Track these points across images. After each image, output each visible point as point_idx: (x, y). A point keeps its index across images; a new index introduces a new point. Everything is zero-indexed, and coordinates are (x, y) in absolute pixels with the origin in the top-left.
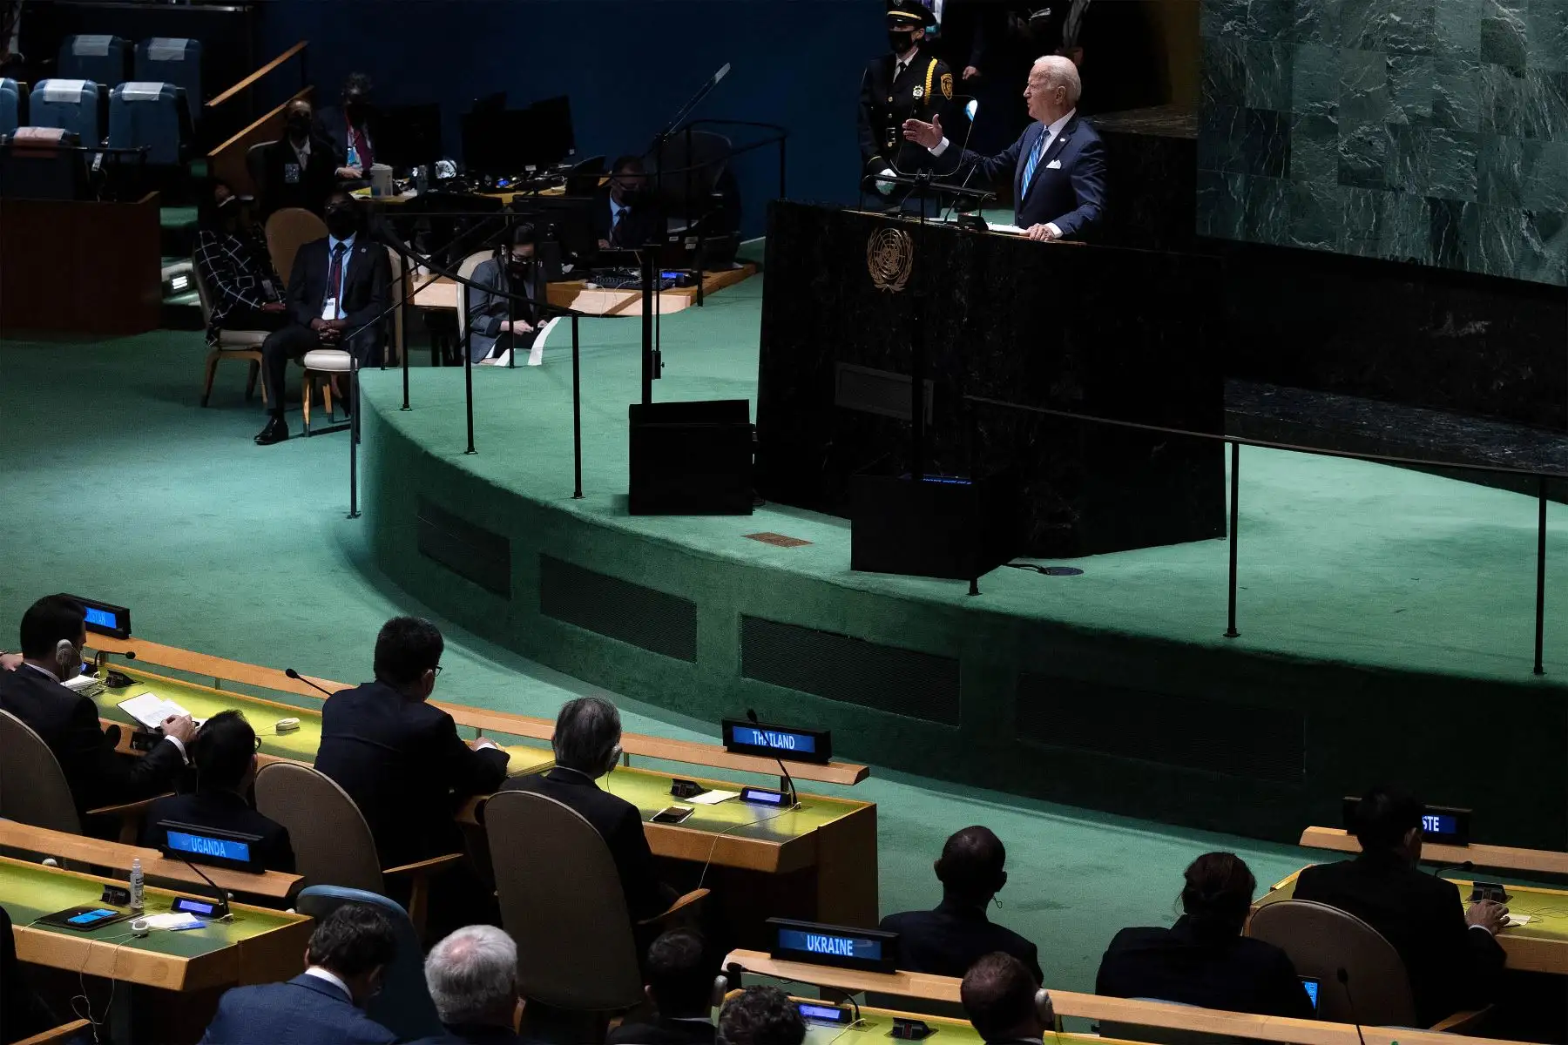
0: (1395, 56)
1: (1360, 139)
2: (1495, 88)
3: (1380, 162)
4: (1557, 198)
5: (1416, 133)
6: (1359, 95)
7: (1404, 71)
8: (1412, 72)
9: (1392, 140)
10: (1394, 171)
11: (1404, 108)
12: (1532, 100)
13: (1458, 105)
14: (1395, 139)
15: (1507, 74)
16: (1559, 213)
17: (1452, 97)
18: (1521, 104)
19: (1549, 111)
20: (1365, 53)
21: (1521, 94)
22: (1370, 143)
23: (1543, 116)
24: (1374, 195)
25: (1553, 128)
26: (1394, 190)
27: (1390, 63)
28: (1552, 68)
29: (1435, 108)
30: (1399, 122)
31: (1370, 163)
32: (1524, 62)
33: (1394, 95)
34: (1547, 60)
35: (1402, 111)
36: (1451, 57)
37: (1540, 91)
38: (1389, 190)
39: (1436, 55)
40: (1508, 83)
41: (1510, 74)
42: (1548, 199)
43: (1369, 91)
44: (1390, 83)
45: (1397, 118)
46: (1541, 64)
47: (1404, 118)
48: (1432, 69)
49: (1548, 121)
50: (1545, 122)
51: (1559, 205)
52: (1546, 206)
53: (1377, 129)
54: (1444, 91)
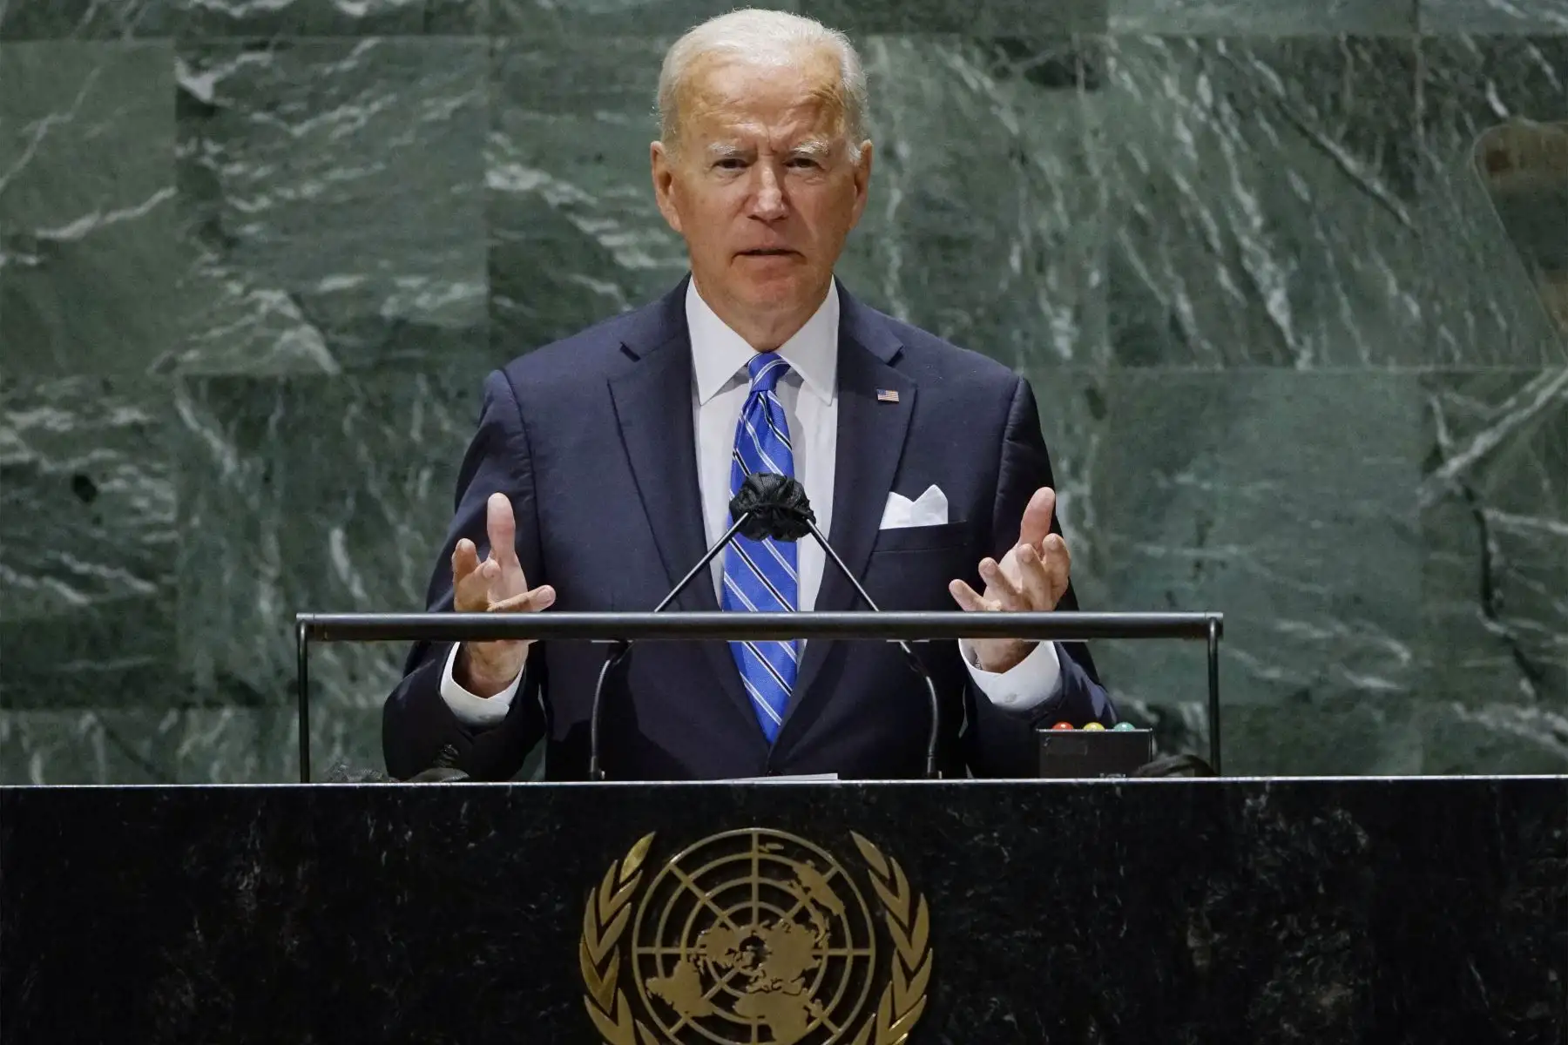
0: (228, 53)
1: (12, 474)
2: (903, 150)
3: (145, 573)
4: (1340, 628)
5: (385, 410)
7: (292, 119)
8: (347, 118)
9: (230, 464)
10: (243, 606)
11: (296, 299)
12: (1158, 189)
13: (655, 251)
14: (240, 456)
15: (979, 79)
16: (1361, 694)
17: (620, 216)
18: (1084, 205)
19: (1272, 224)
20: (32, 54)
21: (1077, 162)
22: (83, 486)
23: (1234, 254)
24: (111, 735)
25: (1300, 304)
26: (247, 697)
27: (203, 87)
28: (1284, 23)
29: (501, 276)
30: (266, 366)
31: (82, 583)
32: (1094, 11)
33: (231, 243)
35: (291, 311)
37: (1207, 142)
38: (212, 705)
39: (501, 22)
40: (993, 121)
41: (1001, 75)
42: (1280, 638)
43: (65, 233)
44: (198, 182)
45: (260, 347)
46: (1211, 14)
47: (306, 344)
48: (481, 95)
49: (1266, 271)
50: (1248, 284)
51: (1358, 660)
52: (1274, 673)
53: (125, 416)
54: (563, 192)
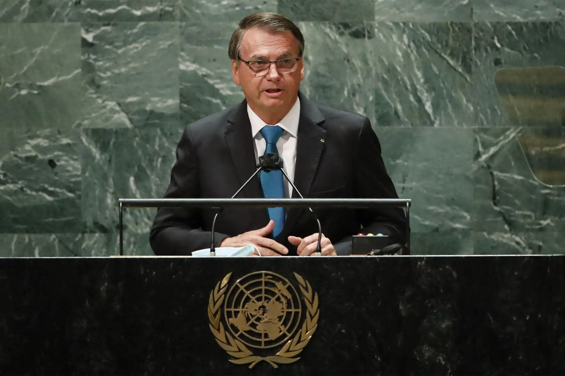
0: (98, 27)
1: (29, 159)
3: (71, 191)
4: (448, 209)
5: (147, 139)
6: (24, 92)
7: (118, 48)
8: (135, 47)
9: (98, 156)
10: (102, 200)
11: (119, 104)
12: (391, 70)
13: (232, 89)
14: (101, 154)
15: (334, 35)
16: (454, 229)
17: (221, 78)
18: (368, 75)
19: (426, 82)
20: (35, 27)
21: (365, 62)
22: (52, 163)
23: (415, 91)
24: (60, 242)
25: (435, 106)
26: (103, 230)
27: (89, 37)
28: (431, 18)
29: (184, 97)
30: (109, 125)
31: (51, 193)
32: (371, 14)
33: (99, 86)
34: (419, 7)
35: (117, 108)
36: (216, 18)
37: (406, 55)
38: (92, 232)
39: (184, 17)
40: (339, 48)
41: (342, 34)
42: (429, 212)
43: (46, 83)
44: (88, 67)
45: (107, 120)
46: (407, 15)
47: (122, 119)
48: (177, 40)
49: (425, 96)
50: (419, 100)
51: (454, 219)
52: (427, 223)
53: (65, 141)
54: (203, 71)
